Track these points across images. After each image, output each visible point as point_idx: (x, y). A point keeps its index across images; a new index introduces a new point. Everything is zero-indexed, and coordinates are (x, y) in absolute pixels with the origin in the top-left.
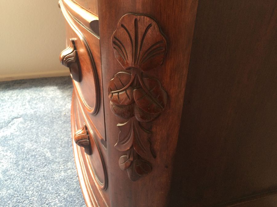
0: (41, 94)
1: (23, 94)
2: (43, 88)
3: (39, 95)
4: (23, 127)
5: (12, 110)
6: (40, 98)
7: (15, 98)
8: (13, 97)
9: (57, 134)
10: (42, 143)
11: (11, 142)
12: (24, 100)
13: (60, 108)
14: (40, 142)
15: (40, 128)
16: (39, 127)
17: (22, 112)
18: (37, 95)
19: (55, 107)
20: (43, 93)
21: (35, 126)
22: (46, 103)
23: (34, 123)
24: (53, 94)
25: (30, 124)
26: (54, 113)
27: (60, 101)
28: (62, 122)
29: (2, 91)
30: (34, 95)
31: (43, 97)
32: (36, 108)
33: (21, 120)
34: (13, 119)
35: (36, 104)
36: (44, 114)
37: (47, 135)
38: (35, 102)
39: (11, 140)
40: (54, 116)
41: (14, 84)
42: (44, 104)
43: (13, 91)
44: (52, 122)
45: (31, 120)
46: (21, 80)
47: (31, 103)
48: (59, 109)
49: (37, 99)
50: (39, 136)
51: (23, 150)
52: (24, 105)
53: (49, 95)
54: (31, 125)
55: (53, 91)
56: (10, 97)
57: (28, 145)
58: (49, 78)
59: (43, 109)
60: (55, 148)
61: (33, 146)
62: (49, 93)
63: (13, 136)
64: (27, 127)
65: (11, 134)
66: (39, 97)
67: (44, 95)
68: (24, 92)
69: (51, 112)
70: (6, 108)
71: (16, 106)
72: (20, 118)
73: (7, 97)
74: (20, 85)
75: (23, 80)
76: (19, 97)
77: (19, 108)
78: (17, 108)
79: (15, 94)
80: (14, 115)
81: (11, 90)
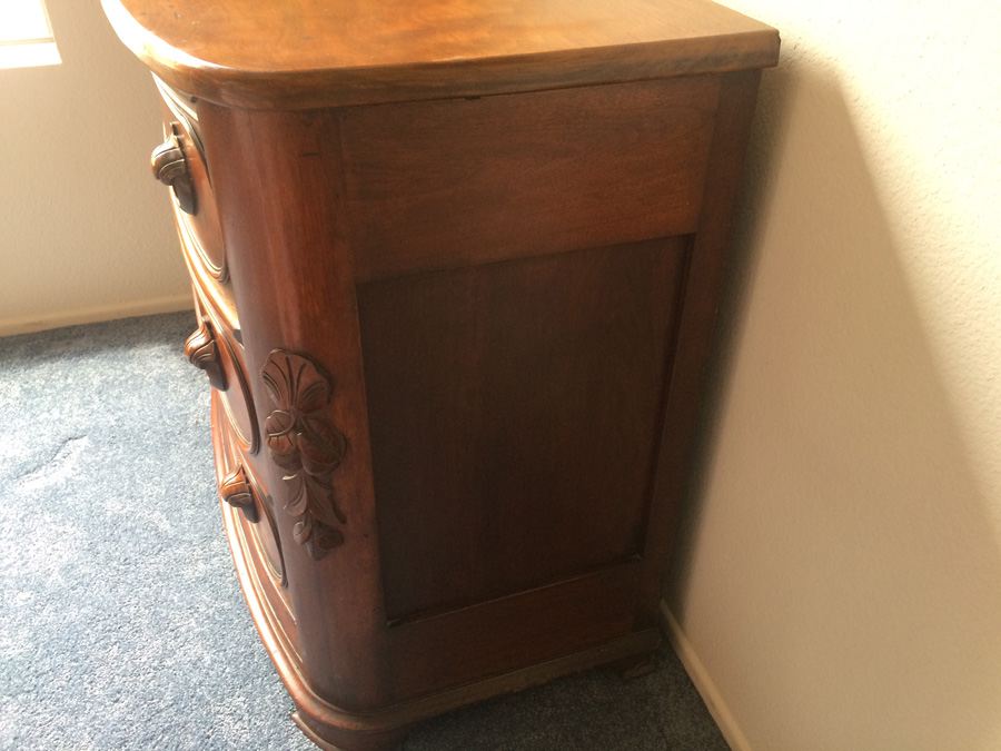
0: (127, 368)
1: (81, 372)
2: (131, 352)
3: (124, 371)
4: (95, 461)
5: (59, 419)
6: (127, 381)
7: (60, 385)
8: (54, 380)
9: (180, 476)
10: (145, 500)
11: (69, 499)
12: (85, 388)
13: (181, 405)
14: (142, 497)
15: (136, 461)
16: (135, 458)
17: (85, 423)
18: (119, 372)
19: (170, 405)
20: (135, 365)
21: (123, 459)
22: (144, 394)
23: (120, 451)
24: (161, 367)
25: (111, 454)
26: (168, 421)
27: (182, 387)
28: (191, 443)
29: (22, 364)
30: (111, 374)
31: (134, 376)
32: (121, 410)
33: (85, 442)
34: (65, 442)
35: (118, 398)
36: (143, 426)
37: (157, 478)
38: (115, 392)
39: (69, 494)
40: (169, 430)
41: (52, 340)
42: (140, 397)
43: (52, 363)
44: (167, 446)
45: (111, 443)
46: (70, 329)
47: (104, 398)
48: (181, 409)
49: (121, 383)
50: (138, 481)
51: (101, 518)
52: (89, 403)
53: (151, 370)
54: (114, 455)
55: (160, 357)
56: (47, 381)
57: (113, 506)
59: (139, 411)
60: (178, 510)
61: (124, 507)
62: (151, 363)
63: (72, 485)
64: (103, 460)
65: (67, 480)
66: (122, 378)
67: (136, 372)
68: (82, 364)
69: (161, 417)
70: (42, 411)
71: (67, 406)
72: (82, 437)
73: (38, 381)
74: (68, 344)
75: (74, 327)
76: (70, 381)
77: (75, 412)
78: (71, 411)
79: (60, 373)
80: (66, 431)
81: (45, 359)
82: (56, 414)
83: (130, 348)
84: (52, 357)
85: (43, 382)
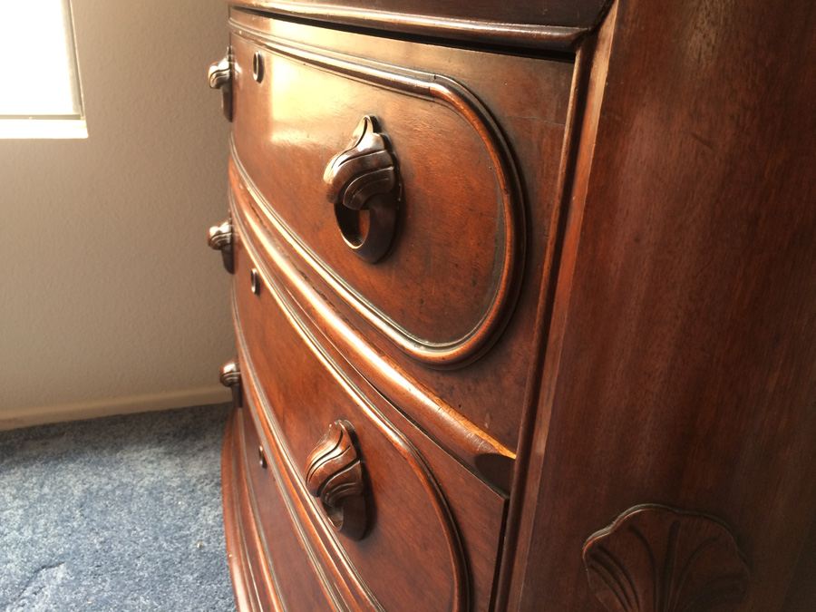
0: (114, 475)
1: (59, 479)
3: (110, 479)
4: (75, 601)
5: (32, 540)
6: (114, 491)
7: (35, 495)
8: (28, 489)
12: (63, 500)
13: (180, 523)
15: (128, 602)
16: (125, 597)
17: (64, 547)
18: (104, 480)
19: (166, 522)
20: (123, 472)
21: (110, 597)
22: (134, 509)
23: (107, 586)
24: (153, 475)
25: (94, 591)
26: (165, 545)
27: (178, 499)
28: (195, 575)
30: (95, 482)
31: (122, 485)
32: (107, 529)
33: (60, 573)
34: (37, 571)
35: (104, 512)
36: (134, 551)
38: (99, 506)
40: (168, 557)
41: (26, 439)
42: (130, 512)
43: (26, 467)
44: (165, 579)
45: (95, 574)
46: (47, 427)
47: (87, 512)
48: (181, 528)
49: (106, 494)
52: (68, 519)
53: (142, 477)
54: (99, 591)
55: (152, 462)
56: (18, 490)
58: (134, 416)
59: (129, 531)
62: (140, 470)
64: (86, 599)
66: (108, 488)
67: (124, 480)
68: (61, 470)
69: (156, 539)
70: (12, 529)
71: (42, 522)
72: (58, 564)
73: (8, 490)
74: (45, 444)
75: (53, 425)
76: (46, 490)
77: (52, 531)
78: (46, 530)
79: (34, 480)
80: (39, 556)
81: (18, 463)
82: (27, 534)
83: (117, 451)
84: (27, 461)
85: (14, 491)
